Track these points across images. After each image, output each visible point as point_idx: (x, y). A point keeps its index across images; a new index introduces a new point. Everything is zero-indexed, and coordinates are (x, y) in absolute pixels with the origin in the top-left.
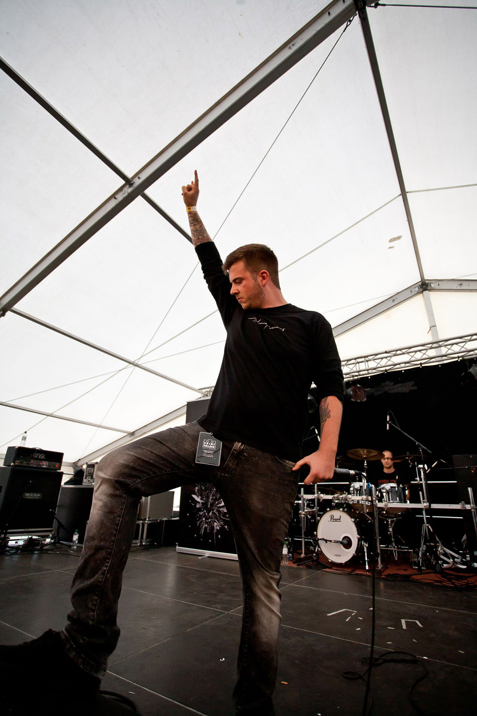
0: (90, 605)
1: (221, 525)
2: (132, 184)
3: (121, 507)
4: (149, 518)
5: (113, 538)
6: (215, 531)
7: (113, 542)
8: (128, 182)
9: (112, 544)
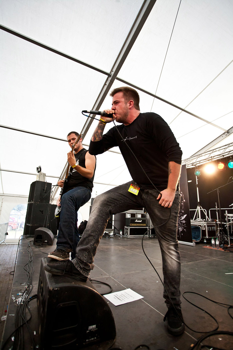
0: (84, 255)
1: (183, 229)
2: (111, 75)
3: (101, 221)
4: (151, 226)
5: (96, 233)
6: (180, 231)
7: (96, 234)
8: (109, 75)
9: (96, 235)
